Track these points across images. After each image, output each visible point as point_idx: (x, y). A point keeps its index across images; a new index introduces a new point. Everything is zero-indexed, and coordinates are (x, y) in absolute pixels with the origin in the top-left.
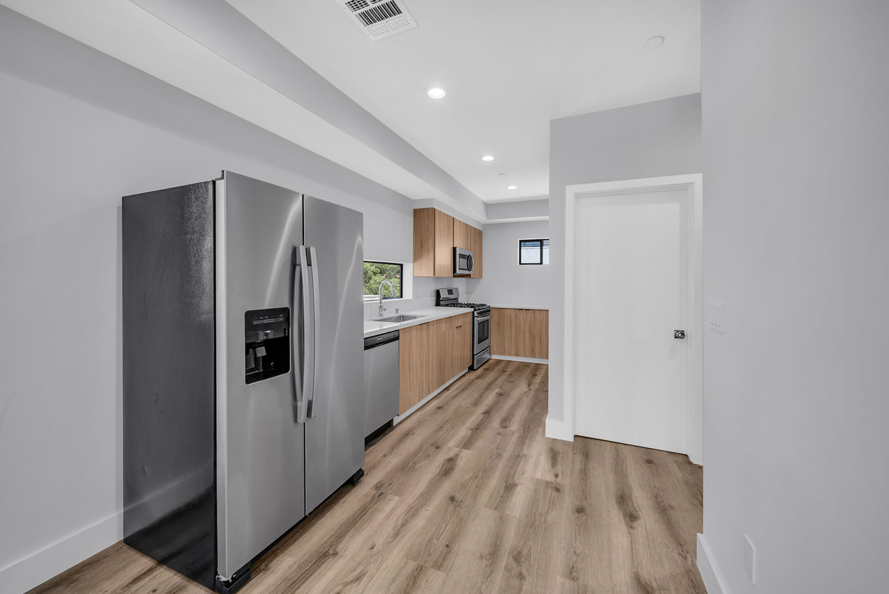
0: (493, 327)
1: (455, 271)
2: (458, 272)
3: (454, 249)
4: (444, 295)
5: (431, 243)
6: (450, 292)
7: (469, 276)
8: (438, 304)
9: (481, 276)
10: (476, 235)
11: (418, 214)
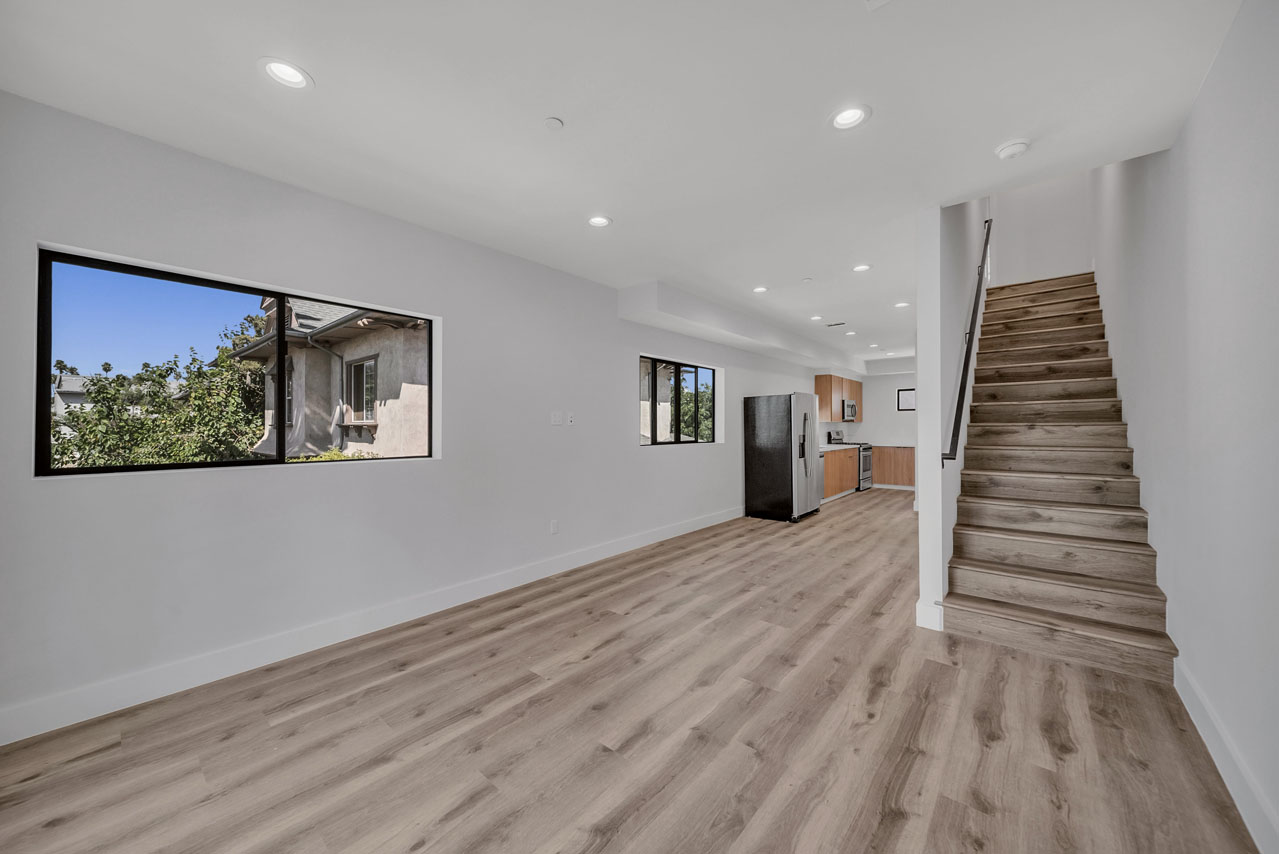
0: (874, 460)
1: (843, 417)
2: (846, 418)
3: (843, 401)
4: (834, 436)
5: (829, 399)
6: (838, 433)
7: (852, 421)
8: (829, 442)
9: (861, 421)
10: (857, 387)
11: (818, 378)
